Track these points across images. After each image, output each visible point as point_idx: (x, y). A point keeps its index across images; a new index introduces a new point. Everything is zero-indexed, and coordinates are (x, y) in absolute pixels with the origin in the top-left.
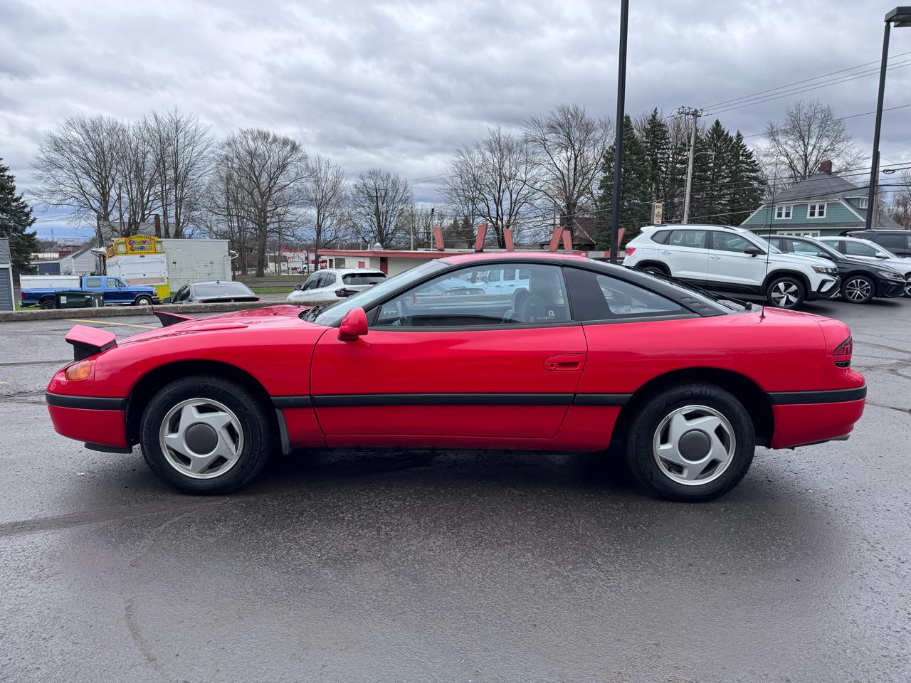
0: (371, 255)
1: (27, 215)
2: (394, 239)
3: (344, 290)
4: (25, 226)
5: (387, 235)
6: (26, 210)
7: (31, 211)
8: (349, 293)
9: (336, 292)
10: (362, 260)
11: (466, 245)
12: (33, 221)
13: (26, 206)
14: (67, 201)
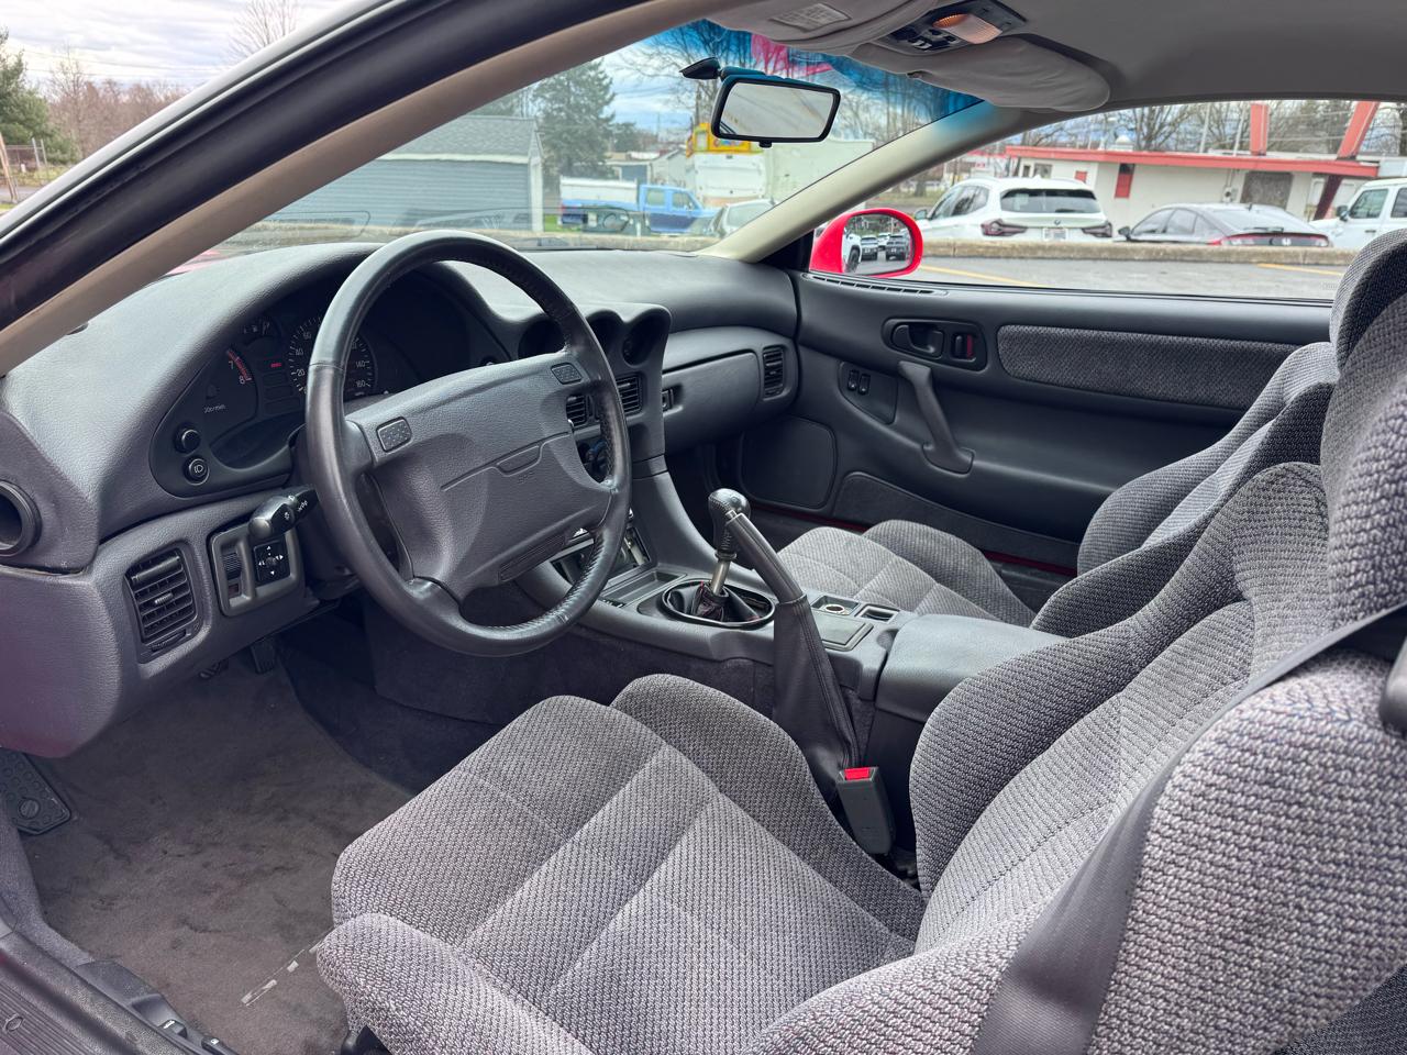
0: (1101, 158)
1: (606, 88)
2: (1174, 135)
3: (998, 222)
4: (601, 106)
5: (1162, 126)
6: (605, 82)
7: (611, 83)
8: (1007, 229)
9: (983, 226)
10: (1082, 168)
11: (1323, 147)
12: (612, 99)
13: (605, 77)
14: (666, 71)
